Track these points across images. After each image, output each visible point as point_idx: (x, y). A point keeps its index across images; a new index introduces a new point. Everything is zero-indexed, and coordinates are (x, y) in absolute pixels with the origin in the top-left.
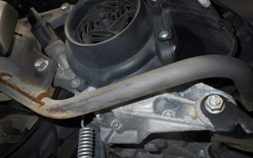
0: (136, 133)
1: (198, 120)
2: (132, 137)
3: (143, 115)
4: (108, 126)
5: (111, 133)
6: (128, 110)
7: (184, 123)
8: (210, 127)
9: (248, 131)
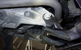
0: (15, 24)
1: (40, 21)
2: (13, 26)
3: (19, 16)
4: (3, 20)
5: (4, 23)
6: (13, 13)
7: (35, 21)
8: (44, 24)
9: (56, 27)
